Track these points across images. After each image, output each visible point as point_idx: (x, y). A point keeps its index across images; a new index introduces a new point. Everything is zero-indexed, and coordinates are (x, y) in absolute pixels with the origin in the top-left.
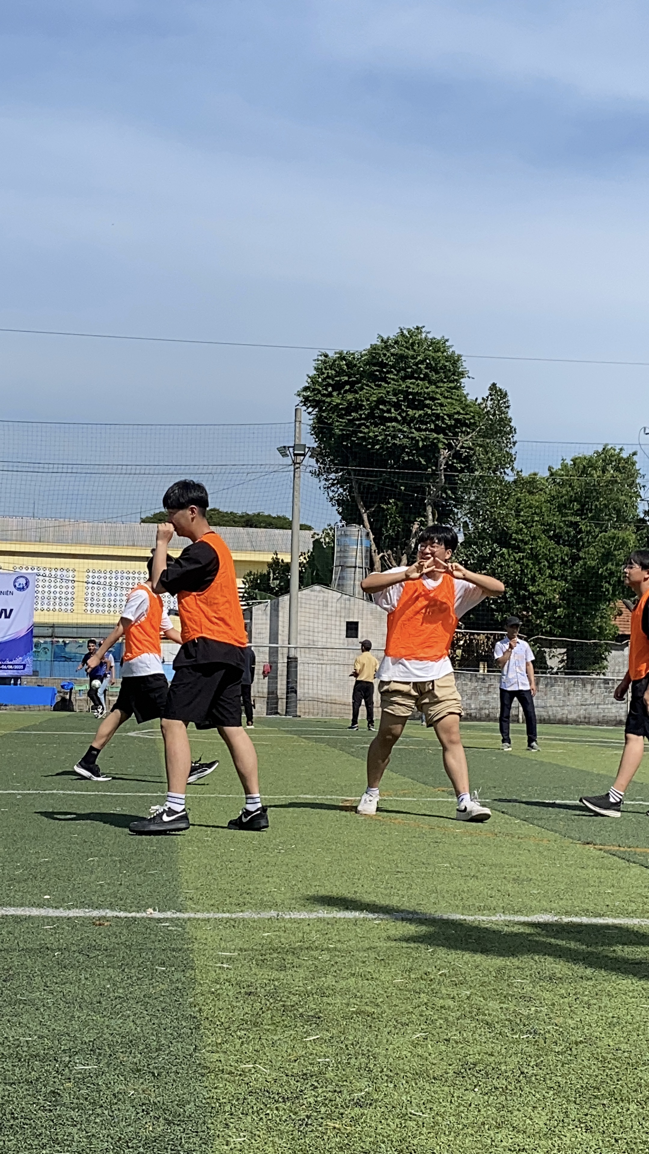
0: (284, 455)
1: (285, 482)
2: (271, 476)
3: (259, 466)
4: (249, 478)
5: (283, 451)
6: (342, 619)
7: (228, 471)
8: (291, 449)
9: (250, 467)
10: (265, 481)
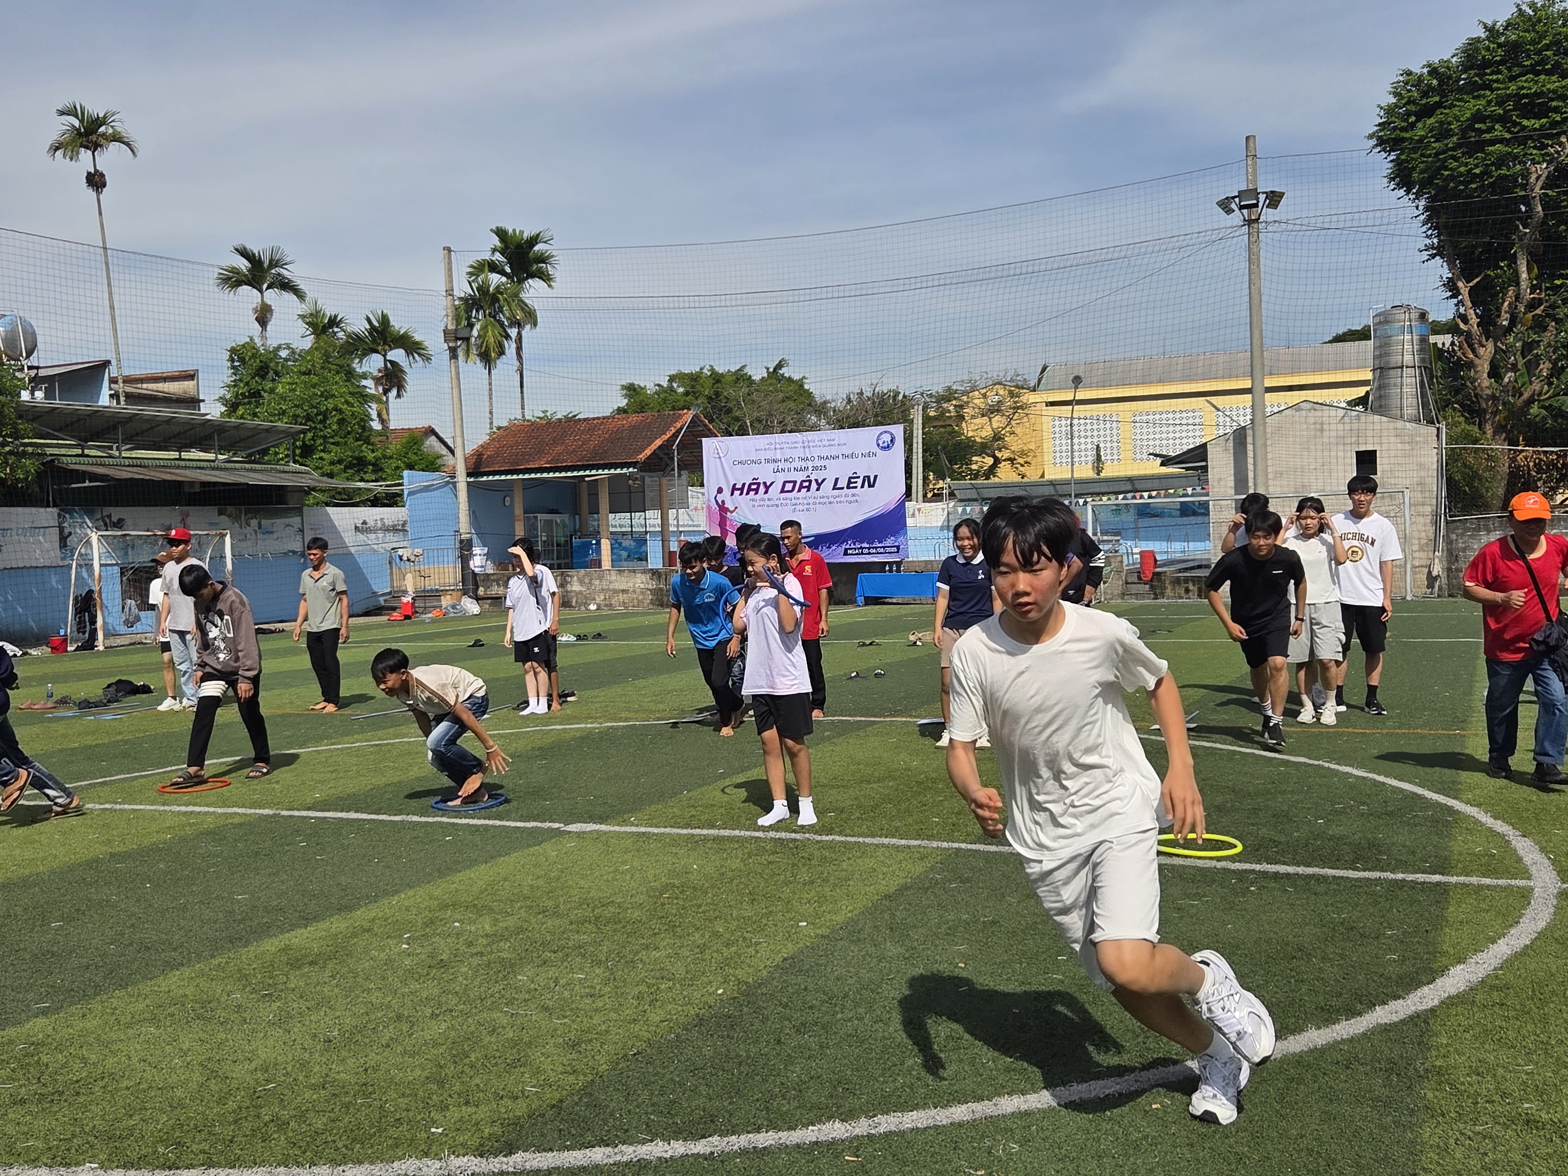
0: (1229, 211)
1: (1237, 253)
2: (1215, 247)
3: (1196, 235)
4: (1181, 255)
5: (1225, 205)
6: (1348, 447)
7: (1150, 249)
8: (1237, 200)
9: (1182, 238)
10: (1206, 256)
